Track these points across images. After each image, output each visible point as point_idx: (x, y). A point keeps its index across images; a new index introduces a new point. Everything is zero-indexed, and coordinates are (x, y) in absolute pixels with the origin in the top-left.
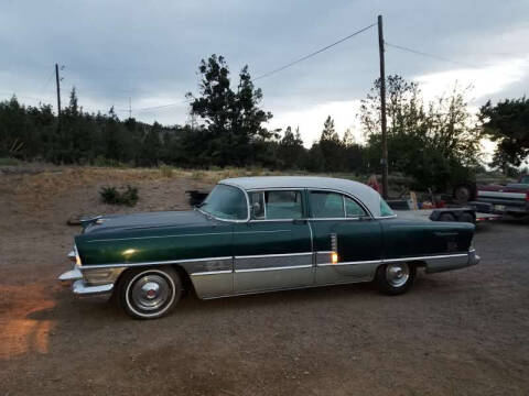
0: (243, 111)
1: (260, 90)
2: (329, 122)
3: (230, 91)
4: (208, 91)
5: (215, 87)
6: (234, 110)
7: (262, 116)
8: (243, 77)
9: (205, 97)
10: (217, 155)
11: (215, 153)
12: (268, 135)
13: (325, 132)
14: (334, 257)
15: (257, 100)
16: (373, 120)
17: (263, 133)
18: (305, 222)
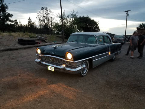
0: (1, 13)
1: (7, 6)
2: (30, 19)
7: (9, 15)
12: (12, 22)
13: (29, 22)
14: (110, 53)
15: (7, 10)
16: (41, 18)
17: (10, 21)
18: (105, 44)
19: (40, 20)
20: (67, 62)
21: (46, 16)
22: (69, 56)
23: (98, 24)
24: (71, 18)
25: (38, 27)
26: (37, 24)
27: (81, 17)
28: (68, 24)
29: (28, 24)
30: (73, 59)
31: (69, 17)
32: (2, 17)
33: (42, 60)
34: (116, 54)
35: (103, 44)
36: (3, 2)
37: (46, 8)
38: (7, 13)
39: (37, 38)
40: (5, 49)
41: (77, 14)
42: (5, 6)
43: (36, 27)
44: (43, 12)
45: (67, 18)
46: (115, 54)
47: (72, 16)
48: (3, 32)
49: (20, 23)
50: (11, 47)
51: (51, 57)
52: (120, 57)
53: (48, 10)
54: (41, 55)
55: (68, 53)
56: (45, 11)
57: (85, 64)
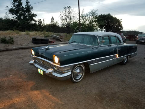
0: (27, 13)
1: (32, 7)
2: (52, 18)
3: (23, 7)
4: (14, 6)
5: (17, 5)
6: (24, 13)
7: (34, 15)
8: (27, 2)
9: (14, 8)
10: (20, 28)
11: (20, 27)
12: (36, 21)
13: (52, 21)
14: (118, 56)
15: (32, 10)
16: (64, 18)
17: (34, 20)
18: (111, 46)
19: (62, 19)
20: (55, 66)
21: (68, 15)
22: (56, 59)
23: (120, 22)
24: (90, 16)
25: (60, 26)
26: (60, 23)
27: (102, 15)
28: (87, 22)
29: (51, 23)
30: (59, 64)
31: (87, 16)
32: (27, 18)
33: (35, 62)
34: (129, 57)
35: (108, 46)
36: (28, 3)
37: (68, 7)
38: (32, 13)
39: (52, 37)
40: (17, 48)
41: (96, 12)
42: (30, 7)
43: (59, 26)
44: (66, 11)
45: (86, 16)
46: (127, 57)
47: (91, 15)
48: (22, 31)
49: (44, 22)
50: (24, 46)
51: (41, 60)
52: (137, 60)
53: (71, 9)
54: (34, 57)
55: (55, 56)
56: (67, 10)
57: (79, 69)
